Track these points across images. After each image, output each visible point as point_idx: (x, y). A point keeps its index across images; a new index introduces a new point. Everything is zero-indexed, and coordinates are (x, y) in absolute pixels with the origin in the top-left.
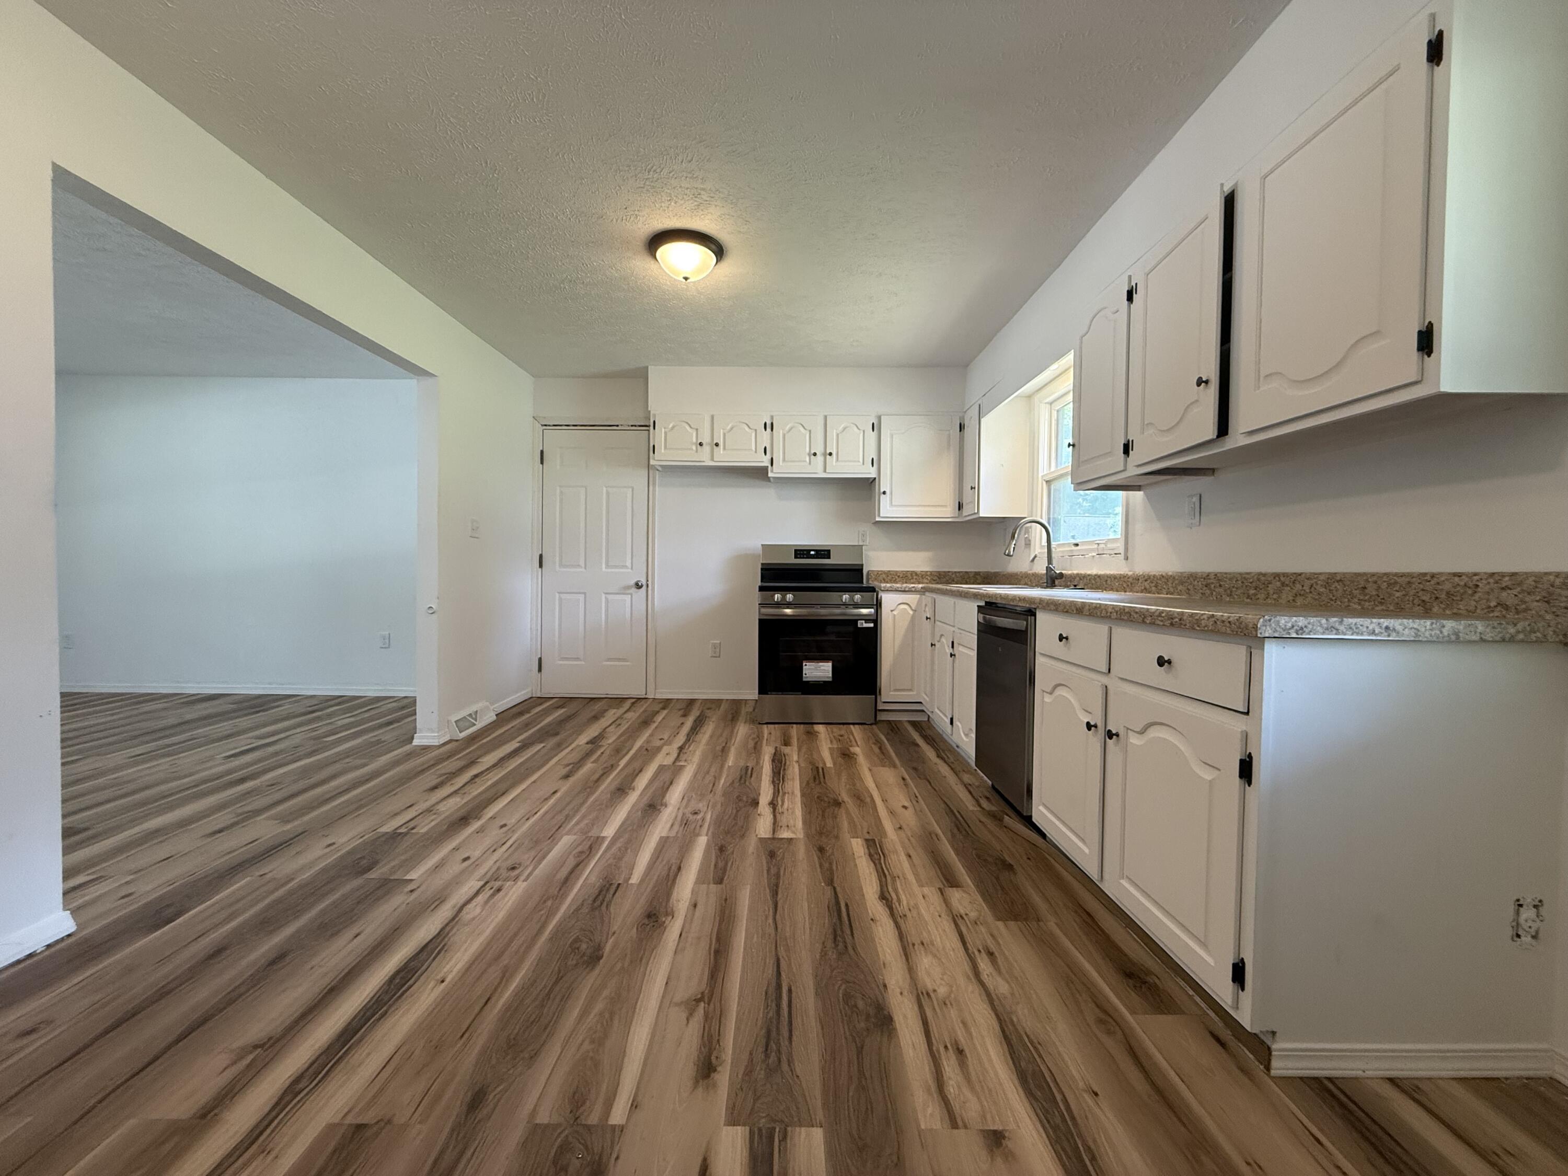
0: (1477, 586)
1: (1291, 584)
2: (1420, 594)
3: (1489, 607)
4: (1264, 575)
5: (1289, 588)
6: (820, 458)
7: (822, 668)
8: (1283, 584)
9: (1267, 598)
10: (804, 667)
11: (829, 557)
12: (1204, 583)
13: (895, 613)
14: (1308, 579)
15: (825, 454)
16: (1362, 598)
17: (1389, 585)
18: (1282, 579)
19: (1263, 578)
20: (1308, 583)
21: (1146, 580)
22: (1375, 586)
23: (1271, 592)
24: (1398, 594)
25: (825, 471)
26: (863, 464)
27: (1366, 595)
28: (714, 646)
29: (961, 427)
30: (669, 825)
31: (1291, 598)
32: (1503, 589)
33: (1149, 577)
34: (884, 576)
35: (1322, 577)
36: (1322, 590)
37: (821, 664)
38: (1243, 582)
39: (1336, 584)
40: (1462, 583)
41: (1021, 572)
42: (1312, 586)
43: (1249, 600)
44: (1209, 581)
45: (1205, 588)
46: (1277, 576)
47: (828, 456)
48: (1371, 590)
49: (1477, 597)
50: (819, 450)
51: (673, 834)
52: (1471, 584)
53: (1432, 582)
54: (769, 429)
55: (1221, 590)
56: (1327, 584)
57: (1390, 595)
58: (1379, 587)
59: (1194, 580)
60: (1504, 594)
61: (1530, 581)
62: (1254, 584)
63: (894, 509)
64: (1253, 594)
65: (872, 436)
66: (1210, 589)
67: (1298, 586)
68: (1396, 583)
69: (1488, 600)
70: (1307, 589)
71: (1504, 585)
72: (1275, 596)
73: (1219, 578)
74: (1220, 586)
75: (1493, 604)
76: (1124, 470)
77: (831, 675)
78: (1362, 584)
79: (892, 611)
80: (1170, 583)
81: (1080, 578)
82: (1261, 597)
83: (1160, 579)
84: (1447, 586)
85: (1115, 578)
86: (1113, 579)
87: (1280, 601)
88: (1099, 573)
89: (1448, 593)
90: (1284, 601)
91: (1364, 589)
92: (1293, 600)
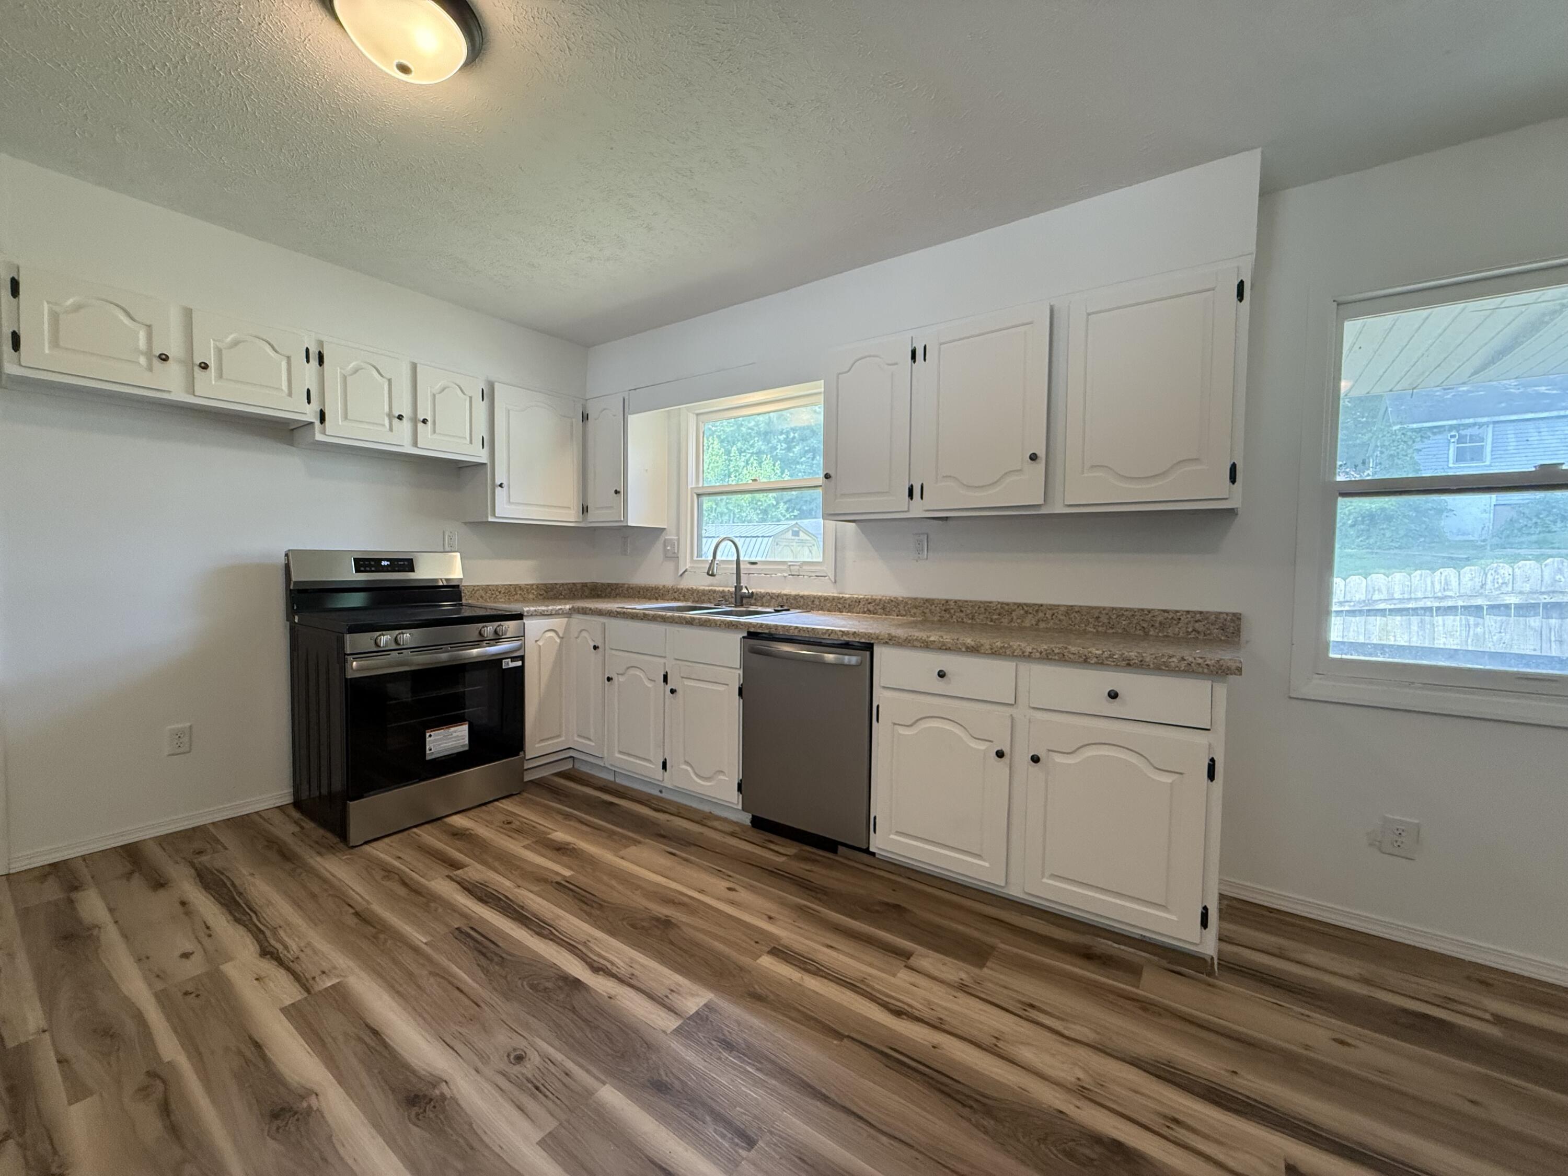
0: (1180, 619)
1: (1034, 613)
2: (1141, 622)
3: (1188, 632)
4: (1008, 604)
5: (1032, 615)
6: (406, 425)
7: (455, 735)
8: (1026, 612)
9: (1011, 622)
10: (428, 739)
11: (412, 570)
12: (944, 608)
13: (540, 643)
14: (1050, 609)
15: (414, 420)
16: (1096, 624)
17: (1118, 616)
18: (1026, 608)
19: (1006, 607)
20: (1050, 612)
21: (870, 603)
22: (1107, 617)
24: (1124, 623)
25: (415, 444)
26: (471, 442)
27: (1100, 622)
28: (179, 735)
29: (585, 417)
31: (1034, 623)
32: (1196, 621)
33: (875, 600)
34: (482, 593)
35: (1062, 609)
36: (1062, 617)
37: (452, 729)
38: (985, 609)
39: (1074, 614)
40: (1170, 617)
41: (664, 586)
42: (1053, 614)
43: (992, 623)
44: (948, 607)
45: (943, 612)
46: (1019, 605)
47: (420, 425)
48: (1104, 619)
49: (1180, 625)
50: (406, 412)
52: (1175, 617)
53: (1150, 616)
54: (314, 362)
55: (962, 615)
56: (1067, 614)
57: (1118, 623)
58: (1110, 617)
59: (931, 606)
60: (1197, 624)
61: (1213, 617)
62: (998, 611)
63: (513, 507)
64: (996, 619)
65: (481, 408)
66: (949, 613)
67: (1041, 615)
68: (1123, 615)
69: (1187, 628)
70: (1048, 616)
71: (1197, 619)
72: (1019, 621)
73: (960, 605)
74: (961, 611)
75: (1190, 630)
76: (908, 511)
77: (467, 742)
78: (1097, 615)
79: (536, 641)
80: (901, 607)
81: (772, 598)
82: (1005, 621)
83: (889, 603)
84: (1160, 619)
85: (826, 599)
86: (822, 600)
87: (1023, 624)
88: (801, 594)
89: (1161, 623)
90: (1028, 625)
91: (1098, 618)
92: (1037, 625)
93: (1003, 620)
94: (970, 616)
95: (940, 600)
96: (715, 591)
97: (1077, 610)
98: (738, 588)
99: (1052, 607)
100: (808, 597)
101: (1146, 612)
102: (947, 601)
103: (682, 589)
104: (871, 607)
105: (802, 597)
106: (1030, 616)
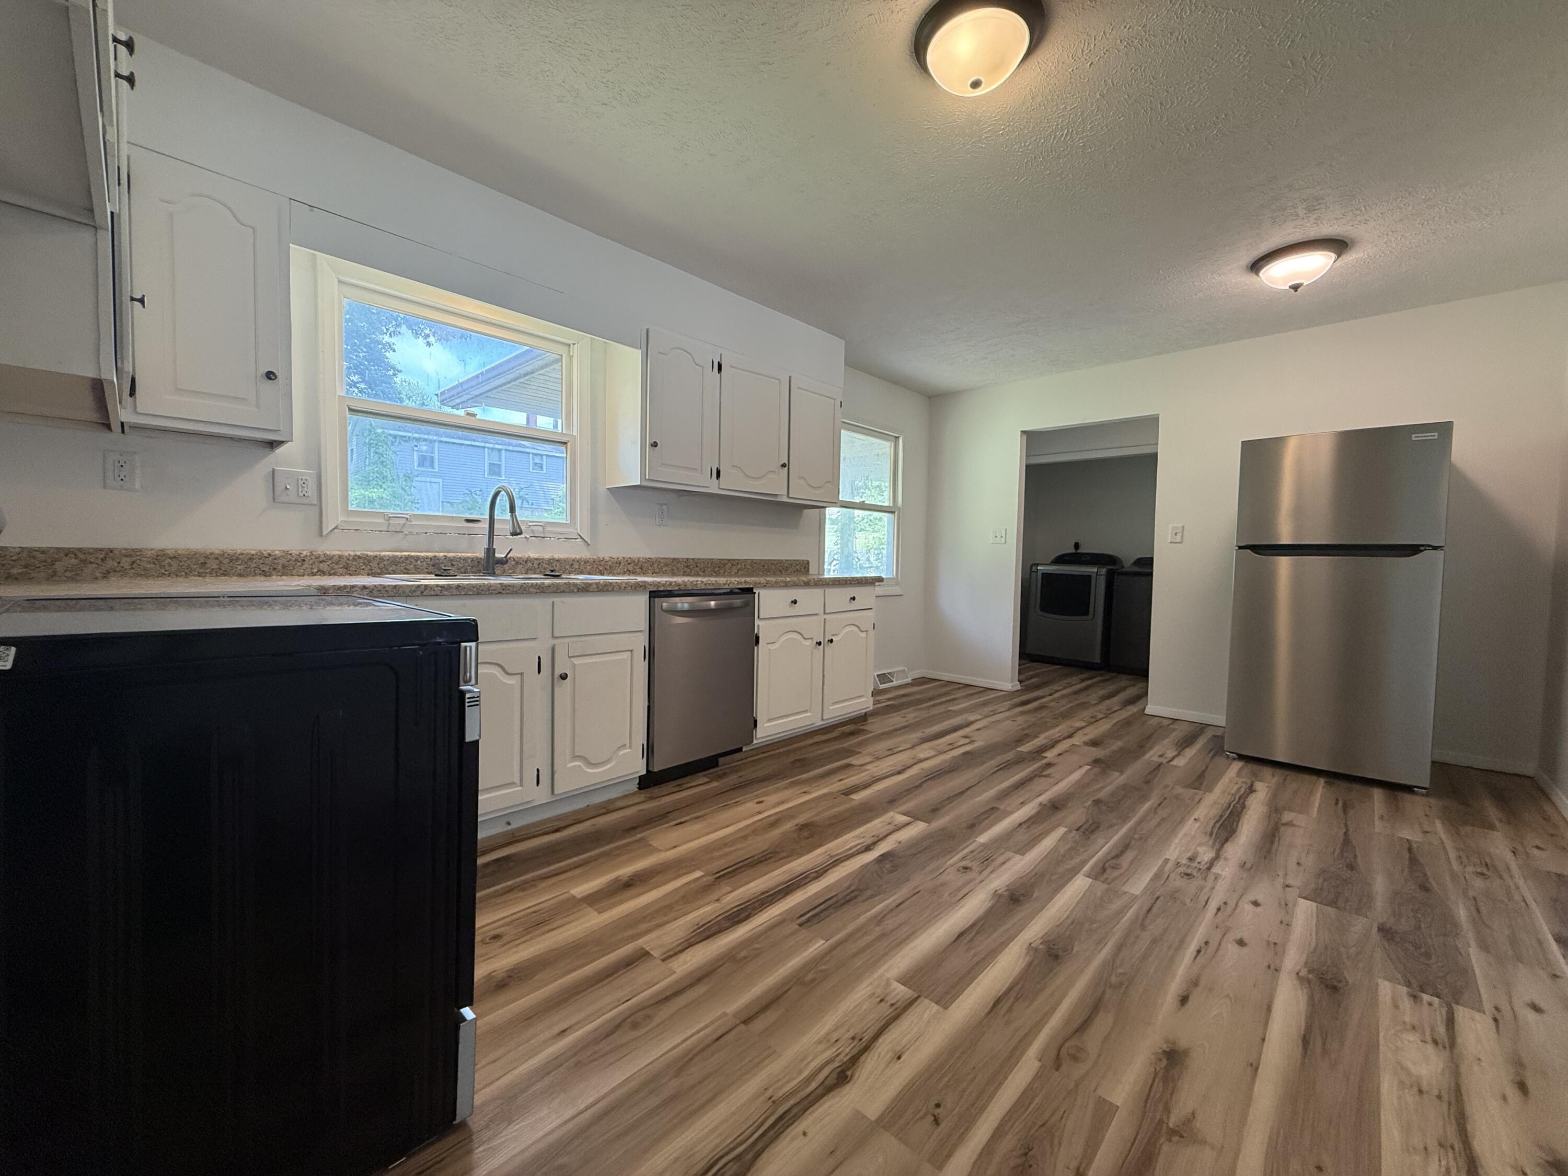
0: (792, 564)
2: (780, 567)
4: (722, 560)
18: (732, 562)
21: (629, 564)
23: (727, 569)
30: (1007, 865)
31: (736, 572)
35: (749, 561)
36: (749, 567)
38: (711, 564)
39: (754, 564)
40: (789, 563)
42: (745, 565)
44: (689, 564)
45: (685, 568)
46: (729, 560)
51: (1009, 854)
53: (782, 563)
55: (697, 569)
59: (677, 564)
62: (718, 565)
66: (690, 568)
67: (739, 566)
68: (774, 564)
72: (729, 571)
73: (696, 562)
76: (709, 487)
80: (655, 566)
81: (517, 563)
82: (722, 572)
83: (646, 563)
85: (586, 562)
86: (582, 563)
88: (556, 556)
89: (784, 566)
93: (720, 571)
95: (683, 559)
96: (417, 558)
98: (490, 551)
99: (745, 561)
100: (565, 561)
102: (688, 559)
103: (340, 557)
104: (630, 568)
105: (558, 561)
106: (734, 567)
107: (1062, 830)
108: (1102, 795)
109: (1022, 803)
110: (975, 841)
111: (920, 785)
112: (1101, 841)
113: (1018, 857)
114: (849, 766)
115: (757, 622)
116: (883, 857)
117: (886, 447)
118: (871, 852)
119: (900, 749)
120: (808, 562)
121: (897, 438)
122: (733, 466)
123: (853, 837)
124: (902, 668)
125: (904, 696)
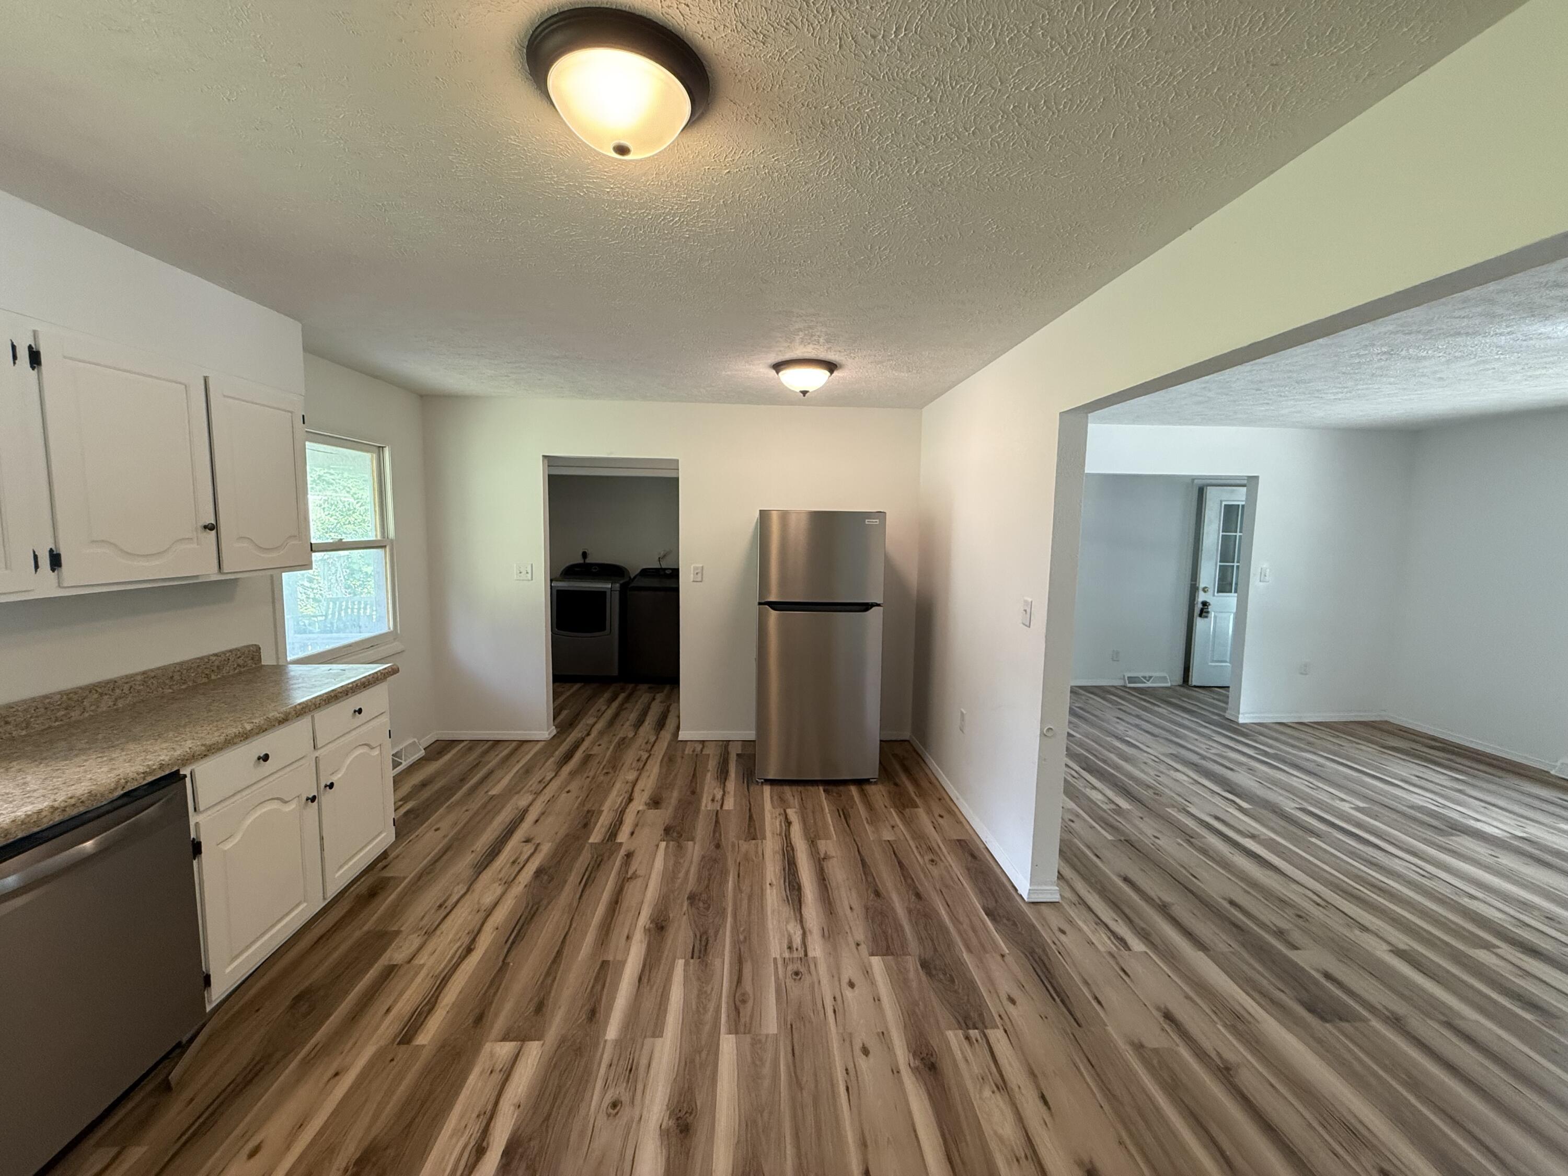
3: (235, 668)
5: (108, 696)
8: (101, 694)
9: (83, 712)
18: (99, 690)
20: (126, 687)
23: (88, 705)
24: (193, 675)
30: (654, 1066)
31: (111, 703)
32: (238, 658)
35: (139, 678)
42: (131, 687)
48: (177, 677)
49: (229, 663)
51: (648, 1041)
55: (9, 727)
56: (144, 682)
57: (189, 676)
60: (239, 660)
64: (63, 716)
67: (118, 692)
68: (191, 668)
72: (93, 708)
75: (235, 666)
78: (171, 674)
82: (75, 715)
84: (217, 663)
87: (100, 710)
89: (218, 667)
90: (104, 709)
91: (172, 677)
92: (114, 705)
93: (73, 714)
94: (24, 725)
97: (153, 674)
99: (129, 679)
101: (206, 660)
106: (106, 697)
107: (680, 963)
108: (691, 885)
109: (628, 937)
110: (606, 1041)
111: (505, 964)
112: (717, 962)
113: (659, 1041)
114: (390, 971)
115: (193, 819)
116: (509, 1153)
117: (364, 460)
118: (488, 1153)
119: (455, 898)
120: (258, 649)
121: (381, 449)
122: (93, 542)
123: (451, 1137)
124: (410, 741)
125: (424, 784)
